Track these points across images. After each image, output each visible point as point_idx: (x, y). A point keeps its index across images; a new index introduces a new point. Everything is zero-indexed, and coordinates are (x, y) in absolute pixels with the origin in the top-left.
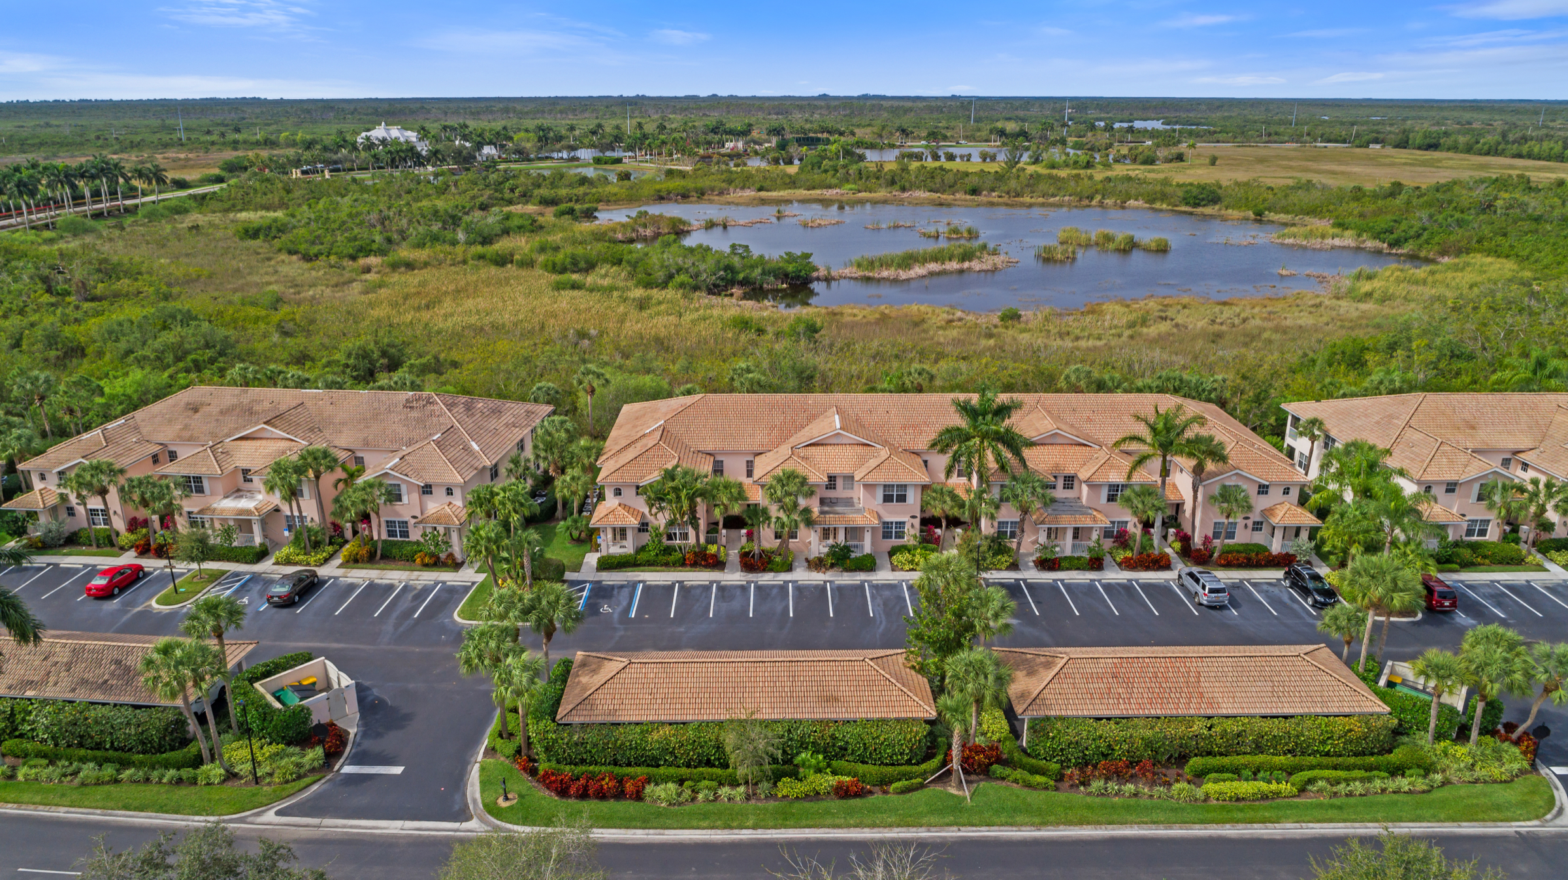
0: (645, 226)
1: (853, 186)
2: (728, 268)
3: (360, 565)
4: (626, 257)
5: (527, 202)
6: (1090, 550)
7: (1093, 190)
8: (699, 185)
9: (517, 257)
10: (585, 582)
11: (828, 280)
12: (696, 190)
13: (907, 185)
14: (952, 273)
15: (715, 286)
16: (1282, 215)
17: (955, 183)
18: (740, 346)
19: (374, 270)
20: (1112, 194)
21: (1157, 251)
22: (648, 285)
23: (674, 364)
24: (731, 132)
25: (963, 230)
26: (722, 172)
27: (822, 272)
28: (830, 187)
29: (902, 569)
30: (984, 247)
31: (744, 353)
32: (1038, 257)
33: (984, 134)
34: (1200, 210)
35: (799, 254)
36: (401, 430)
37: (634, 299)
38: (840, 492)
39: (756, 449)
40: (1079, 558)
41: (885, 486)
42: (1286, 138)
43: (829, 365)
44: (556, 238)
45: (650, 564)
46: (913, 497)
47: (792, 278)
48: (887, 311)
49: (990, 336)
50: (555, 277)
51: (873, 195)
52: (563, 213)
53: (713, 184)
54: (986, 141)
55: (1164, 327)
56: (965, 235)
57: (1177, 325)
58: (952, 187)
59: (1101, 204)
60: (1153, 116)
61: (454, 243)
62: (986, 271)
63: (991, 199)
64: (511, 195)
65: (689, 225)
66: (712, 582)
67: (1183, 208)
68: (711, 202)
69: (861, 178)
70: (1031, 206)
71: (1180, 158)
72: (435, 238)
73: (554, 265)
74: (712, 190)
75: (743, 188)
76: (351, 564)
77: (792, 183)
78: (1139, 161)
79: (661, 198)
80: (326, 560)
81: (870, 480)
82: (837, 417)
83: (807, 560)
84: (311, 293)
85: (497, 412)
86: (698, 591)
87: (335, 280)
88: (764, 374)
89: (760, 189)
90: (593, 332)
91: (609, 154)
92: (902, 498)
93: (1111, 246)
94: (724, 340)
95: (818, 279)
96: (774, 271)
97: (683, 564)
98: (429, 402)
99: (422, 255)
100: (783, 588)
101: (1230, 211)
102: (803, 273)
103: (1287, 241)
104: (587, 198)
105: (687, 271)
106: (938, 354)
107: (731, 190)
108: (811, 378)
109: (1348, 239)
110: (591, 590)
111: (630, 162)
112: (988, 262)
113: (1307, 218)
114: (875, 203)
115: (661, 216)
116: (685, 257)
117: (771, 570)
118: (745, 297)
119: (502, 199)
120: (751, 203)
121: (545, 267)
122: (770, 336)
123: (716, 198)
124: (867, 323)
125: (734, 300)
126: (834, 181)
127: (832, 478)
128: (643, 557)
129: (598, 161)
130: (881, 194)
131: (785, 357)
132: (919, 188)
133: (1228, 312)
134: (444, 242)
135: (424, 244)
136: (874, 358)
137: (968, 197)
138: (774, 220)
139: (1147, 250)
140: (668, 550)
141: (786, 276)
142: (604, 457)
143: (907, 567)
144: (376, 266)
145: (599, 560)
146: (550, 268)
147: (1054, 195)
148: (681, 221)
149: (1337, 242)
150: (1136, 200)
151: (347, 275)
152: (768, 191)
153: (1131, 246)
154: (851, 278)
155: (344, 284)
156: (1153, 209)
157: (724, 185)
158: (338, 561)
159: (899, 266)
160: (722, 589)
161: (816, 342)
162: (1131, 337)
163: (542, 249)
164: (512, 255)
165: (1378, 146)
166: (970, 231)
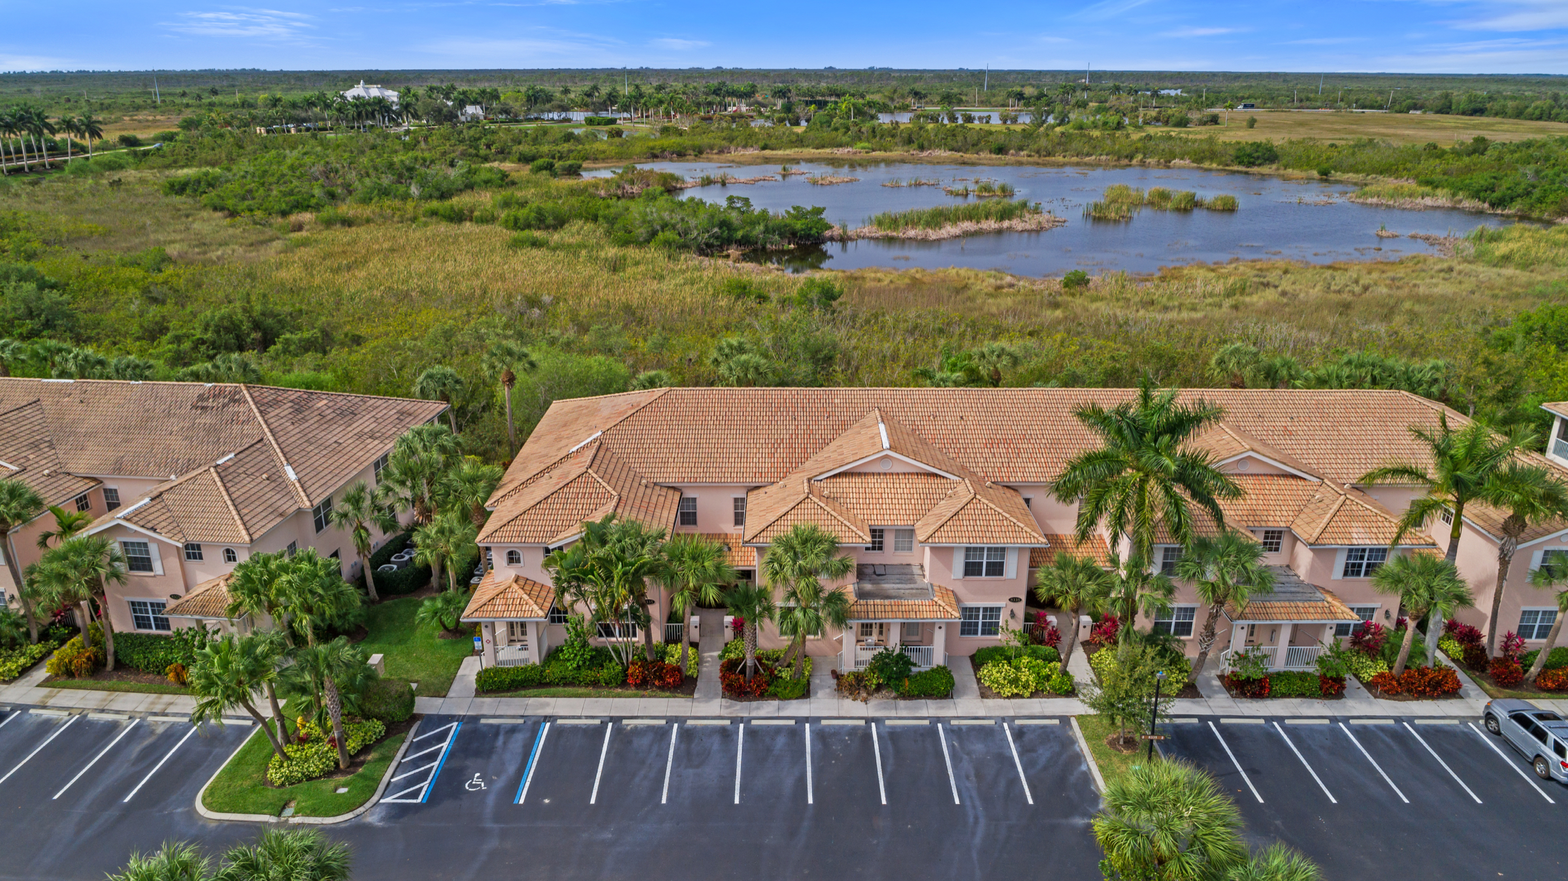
0: (632, 183)
1: (866, 144)
2: (725, 224)
3: (77, 681)
4: (601, 213)
5: (503, 160)
6: (1321, 661)
7: (1133, 148)
8: (696, 143)
9: (476, 213)
10: (450, 718)
11: (844, 240)
12: (694, 148)
13: (926, 144)
14: (990, 232)
15: (708, 245)
16: (1351, 175)
17: (979, 141)
18: (734, 319)
19: (306, 227)
20: (1153, 153)
21: (1223, 210)
22: (625, 243)
23: (645, 340)
24: (733, 93)
25: (996, 187)
26: (722, 130)
27: (837, 231)
28: (840, 145)
29: (999, 695)
30: (1024, 205)
31: (739, 327)
32: (1087, 216)
33: (1000, 99)
34: (1255, 169)
35: (809, 208)
36: (178, 445)
37: (606, 260)
38: (890, 556)
39: (750, 481)
40: (1303, 676)
41: (968, 549)
42: (1319, 104)
43: (854, 342)
44: (528, 193)
45: (568, 684)
46: (1015, 569)
47: (801, 238)
48: (918, 276)
49: (1056, 305)
50: (516, 234)
51: (888, 154)
52: (540, 169)
53: (712, 141)
54: (1003, 106)
55: (1270, 295)
56: (998, 193)
57: (1284, 294)
58: (975, 146)
59: (1143, 164)
60: (1170, 85)
61: (406, 197)
62: (1030, 231)
63: (1019, 158)
64: (488, 151)
65: (683, 182)
66: (671, 720)
67: (1236, 168)
68: (710, 160)
69: (875, 137)
70: (1064, 165)
71: (1214, 120)
72: (385, 192)
73: (516, 220)
74: (712, 149)
75: (745, 147)
76: (62, 680)
77: (800, 142)
78: (1171, 123)
79: (654, 156)
80: (24, 671)
81: (943, 540)
82: (882, 427)
83: (836, 675)
84: (219, 253)
85: (350, 414)
86: (645, 741)
87: (253, 238)
88: (765, 356)
89: (764, 148)
90: (546, 298)
91: (604, 114)
92: (996, 569)
93: (1169, 205)
94: (715, 310)
95: (832, 239)
96: (779, 228)
97: (624, 682)
98: (235, 400)
99: (367, 211)
100: (795, 734)
101: (1290, 171)
102: (814, 231)
103: (1369, 200)
104: (571, 155)
105: (674, 227)
106: (996, 328)
107: (732, 148)
108: (829, 359)
109: (1442, 198)
110: (460, 737)
111: (623, 121)
112: (1031, 222)
113: (1381, 177)
114: (889, 162)
115: (651, 172)
116: (673, 211)
117: (775, 696)
118: (745, 258)
119: (477, 156)
120: (753, 162)
121: (506, 224)
122: (773, 305)
123: (715, 157)
124: (896, 289)
125: (730, 262)
126: (845, 139)
127: (877, 534)
128: (554, 671)
129: (590, 122)
130: (897, 153)
131: (794, 332)
132: (939, 147)
133: (1341, 279)
134: (395, 197)
135: (371, 199)
136: (911, 332)
137: (994, 156)
138: (779, 178)
139: (1210, 209)
140: (600, 657)
141: (793, 235)
142: (500, 493)
143: (1007, 691)
144: (309, 223)
145: (480, 675)
146: (511, 224)
147: (1089, 155)
148: (672, 177)
149: (1428, 201)
150: (1182, 159)
151: (269, 232)
152: (772, 149)
153: (1191, 205)
154: (871, 238)
155: (262, 243)
156: (1202, 168)
157: (724, 143)
158: (42, 673)
159: (928, 224)
160: (687, 735)
161: (833, 312)
162: (1236, 307)
163: (506, 204)
164: (472, 212)
165: (1418, 112)
166: (1003, 189)
